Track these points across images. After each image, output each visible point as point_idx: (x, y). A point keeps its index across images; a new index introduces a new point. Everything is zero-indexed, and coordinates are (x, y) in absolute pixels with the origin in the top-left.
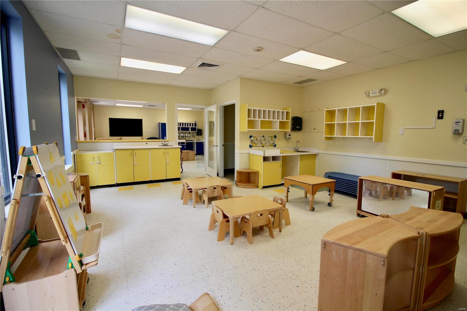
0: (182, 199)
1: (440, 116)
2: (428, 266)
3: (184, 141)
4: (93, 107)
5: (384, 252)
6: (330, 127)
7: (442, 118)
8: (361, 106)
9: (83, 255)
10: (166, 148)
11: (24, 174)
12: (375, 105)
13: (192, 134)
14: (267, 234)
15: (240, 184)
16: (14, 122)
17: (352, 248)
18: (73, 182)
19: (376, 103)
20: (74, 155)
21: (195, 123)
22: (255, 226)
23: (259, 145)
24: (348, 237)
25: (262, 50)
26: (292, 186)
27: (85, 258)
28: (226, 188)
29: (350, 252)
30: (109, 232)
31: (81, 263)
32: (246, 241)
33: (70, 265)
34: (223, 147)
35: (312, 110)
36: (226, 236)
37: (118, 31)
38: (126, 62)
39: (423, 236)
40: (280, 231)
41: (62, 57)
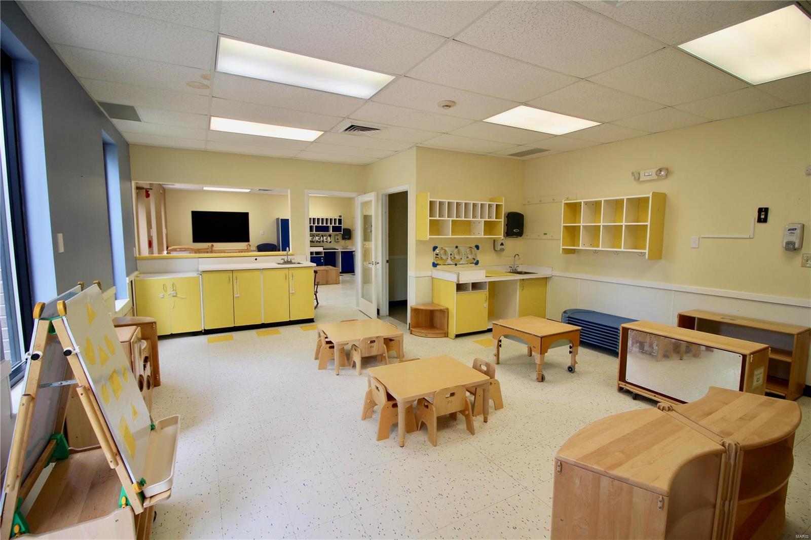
0: (316, 358)
1: (763, 217)
2: (740, 498)
3: (320, 249)
4: (165, 193)
5: (663, 484)
6: (572, 232)
7: (765, 220)
8: (625, 198)
9: (145, 482)
10: (289, 268)
11: (43, 350)
12: (649, 197)
13: (335, 237)
14: (462, 426)
15: (417, 330)
16: (26, 239)
17: (607, 475)
18: (129, 341)
19: (651, 193)
20: (132, 281)
21: (339, 219)
22: (442, 414)
23: (449, 261)
24: (601, 453)
25: (453, 106)
26: (506, 336)
27: (150, 487)
28: (391, 340)
29: (605, 482)
30: (192, 422)
31: (142, 496)
32: (426, 439)
33: (123, 501)
34: (388, 264)
35: (540, 201)
36: (393, 431)
37: (205, 77)
38: (219, 124)
39: (730, 449)
40: (485, 421)
41: (109, 115)
